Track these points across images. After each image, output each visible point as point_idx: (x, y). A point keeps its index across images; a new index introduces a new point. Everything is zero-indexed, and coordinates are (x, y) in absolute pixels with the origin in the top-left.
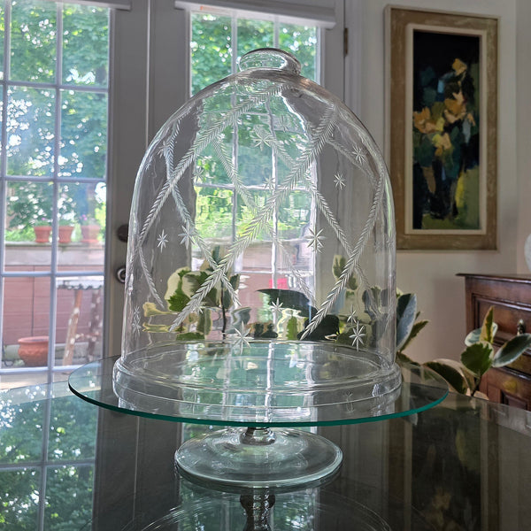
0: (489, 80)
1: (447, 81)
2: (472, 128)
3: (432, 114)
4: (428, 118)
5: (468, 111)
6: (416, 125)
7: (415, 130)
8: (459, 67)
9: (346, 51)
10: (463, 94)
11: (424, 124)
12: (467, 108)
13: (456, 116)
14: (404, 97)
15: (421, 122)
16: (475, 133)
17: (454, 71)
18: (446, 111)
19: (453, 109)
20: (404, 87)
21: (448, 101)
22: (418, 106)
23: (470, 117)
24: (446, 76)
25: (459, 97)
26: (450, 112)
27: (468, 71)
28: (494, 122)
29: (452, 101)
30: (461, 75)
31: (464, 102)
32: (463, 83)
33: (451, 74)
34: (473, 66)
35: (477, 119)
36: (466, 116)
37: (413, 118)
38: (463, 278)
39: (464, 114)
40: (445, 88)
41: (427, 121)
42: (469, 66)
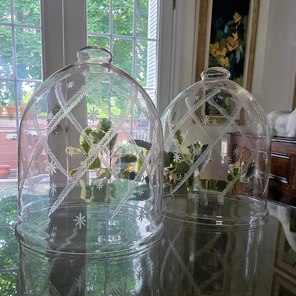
0: (253, 26)
1: (230, 26)
2: (241, 54)
3: (220, 46)
4: (218, 48)
5: (240, 44)
6: (211, 52)
7: (210, 55)
8: (237, 18)
9: (174, 7)
10: (238, 34)
11: (215, 52)
12: (239, 42)
13: (233, 47)
14: (205, 35)
15: (214, 50)
17: (234, 20)
18: (228, 44)
19: (232, 43)
20: (206, 29)
21: (229, 38)
22: (213, 41)
23: (241, 48)
24: (229, 23)
25: (236, 36)
26: (230, 45)
27: (242, 20)
28: (253, 51)
29: (232, 38)
30: (238, 22)
31: (238, 39)
32: (238, 27)
33: (233, 22)
34: (245, 17)
35: (244, 49)
36: (239, 47)
37: (210, 48)
38: (230, 135)
39: (237, 46)
40: (228, 31)
41: (217, 50)
42: (243, 17)
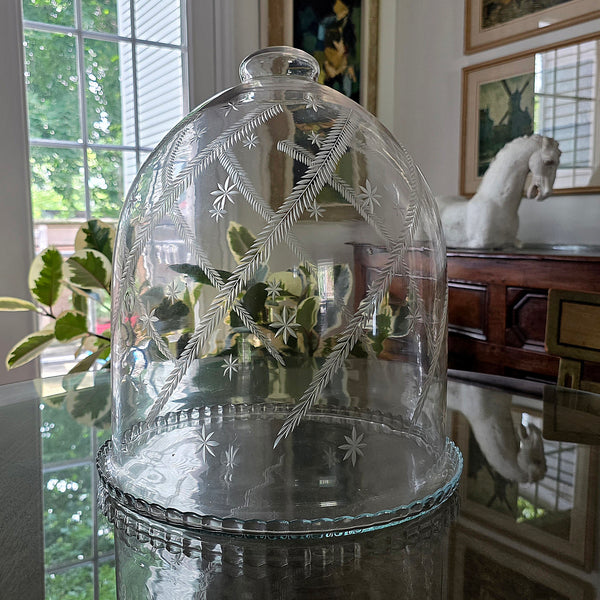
0: (371, 30)
1: (328, 27)
2: (353, 84)
5: (348, 64)
8: (341, 11)
10: (344, 43)
12: (348, 60)
13: (337, 69)
16: (355, 90)
17: (335, 14)
18: (327, 63)
19: (334, 60)
20: (282, 29)
21: (328, 50)
23: (351, 71)
24: (327, 20)
25: (340, 46)
26: (331, 64)
27: (349, 15)
28: (374, 79)
29: (332, 51)
30: (342, 20)
31: (345, 53)
32: (345, 30)
33: (332, 18)
34: (355, 10)
35: (358, 73)
36: (347, 69)
39: (344, 67)
40: (326, 36)
